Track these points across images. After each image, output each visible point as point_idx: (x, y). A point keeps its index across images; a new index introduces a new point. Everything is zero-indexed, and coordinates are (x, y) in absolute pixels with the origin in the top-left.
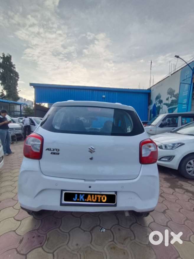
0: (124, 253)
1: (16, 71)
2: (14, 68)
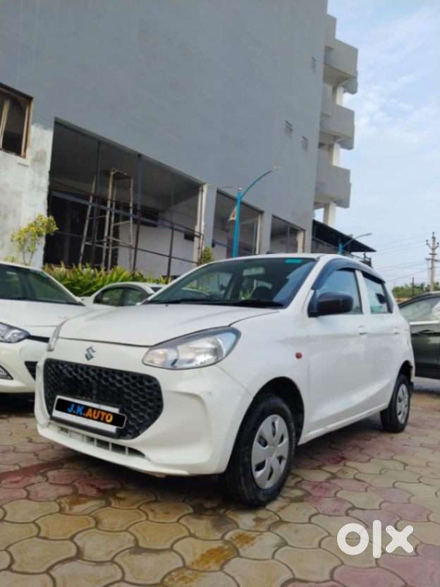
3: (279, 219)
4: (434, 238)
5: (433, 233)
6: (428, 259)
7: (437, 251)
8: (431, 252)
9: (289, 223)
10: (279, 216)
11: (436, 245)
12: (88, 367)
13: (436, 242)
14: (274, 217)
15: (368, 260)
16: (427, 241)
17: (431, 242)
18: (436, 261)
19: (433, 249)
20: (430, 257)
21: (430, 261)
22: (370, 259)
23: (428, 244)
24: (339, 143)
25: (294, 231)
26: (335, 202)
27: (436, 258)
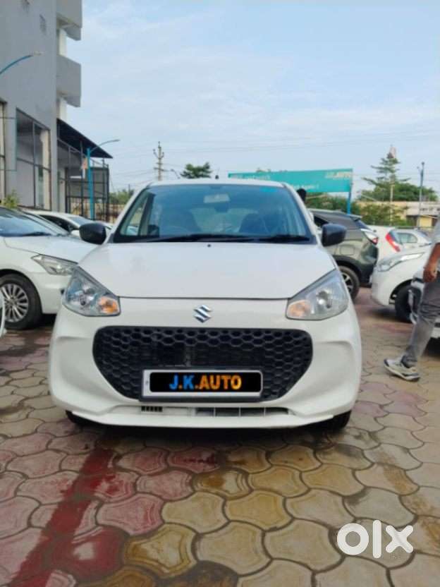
3: (24, 113)
4: (160, 148)
5: (159, 142)
6: (155, 169)
7: (163, 160)
8: (158, 161)
9: (33, 119)
10: (22, 109)
11: (162, 155)
12: (202, 330)
13: (162, 151)
14: (18, 110)
15: (106, 167)
16: (154, 150)
17: (157, 151)
18: (163, 170)
19: (160, 159)
20: (157, 166)
21: (157, 171)
22: (108, 165)
23: (155, 153)
24: (66, 30)
25: (39, 130)
26: (65, 99)
27: (163, 167)
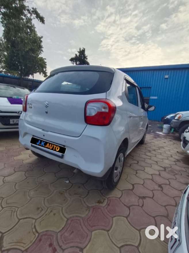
0: (64, 200)
1: (88, 61)
2: (87, 59)
